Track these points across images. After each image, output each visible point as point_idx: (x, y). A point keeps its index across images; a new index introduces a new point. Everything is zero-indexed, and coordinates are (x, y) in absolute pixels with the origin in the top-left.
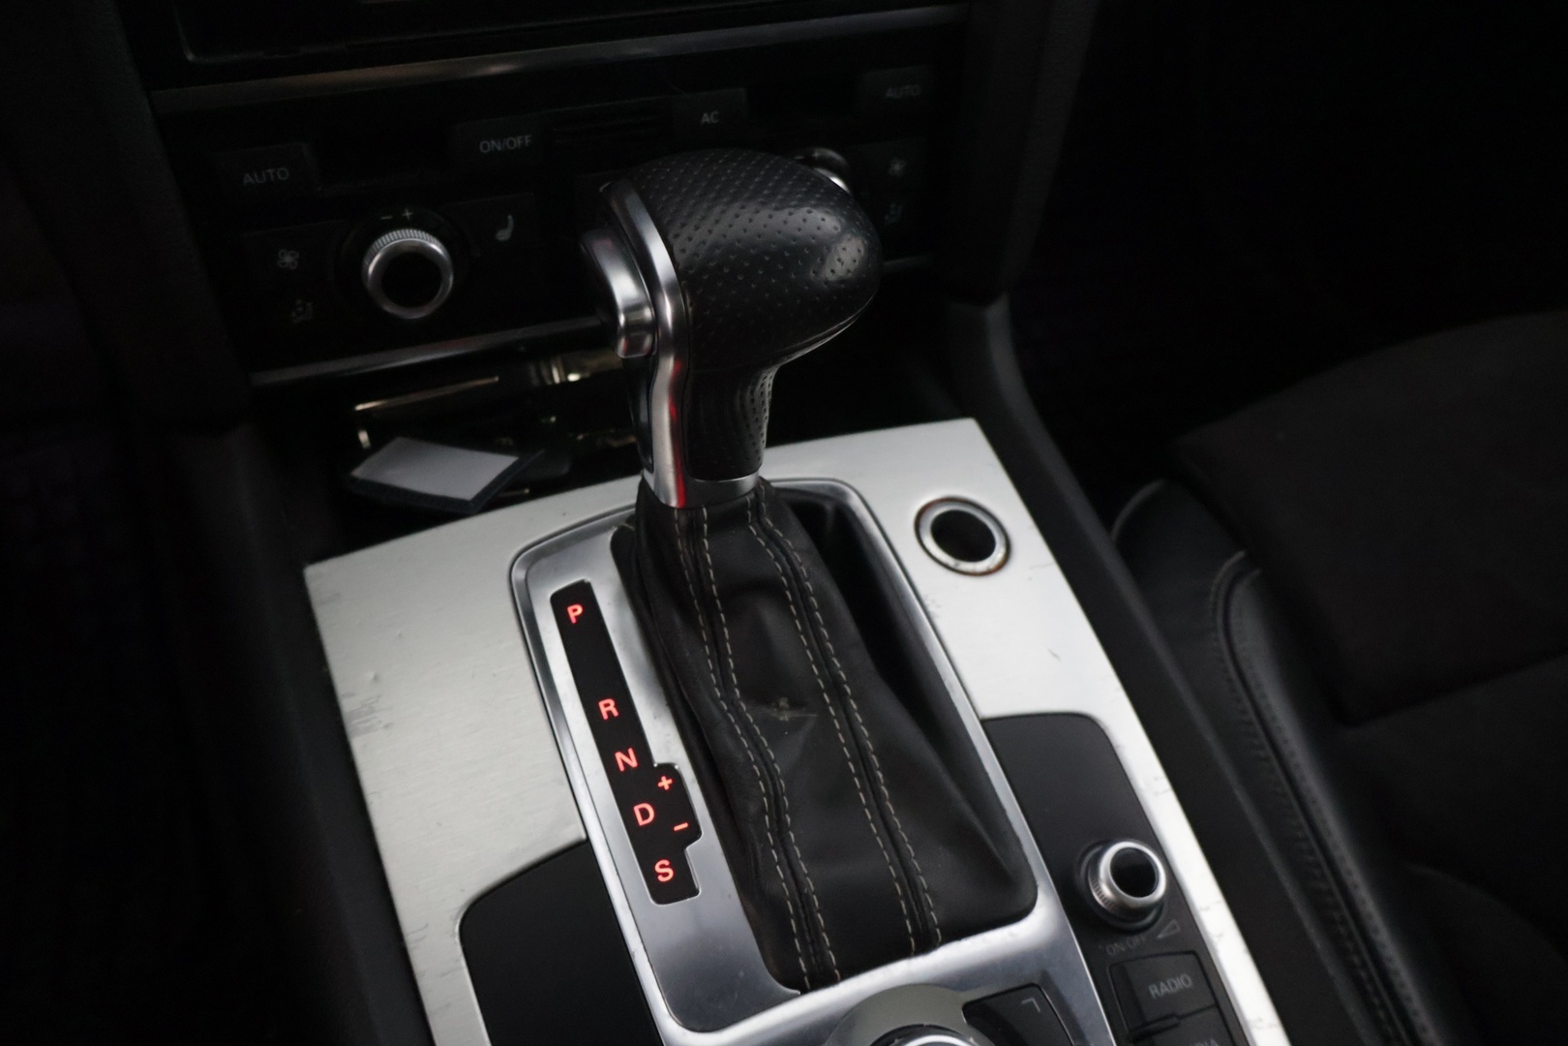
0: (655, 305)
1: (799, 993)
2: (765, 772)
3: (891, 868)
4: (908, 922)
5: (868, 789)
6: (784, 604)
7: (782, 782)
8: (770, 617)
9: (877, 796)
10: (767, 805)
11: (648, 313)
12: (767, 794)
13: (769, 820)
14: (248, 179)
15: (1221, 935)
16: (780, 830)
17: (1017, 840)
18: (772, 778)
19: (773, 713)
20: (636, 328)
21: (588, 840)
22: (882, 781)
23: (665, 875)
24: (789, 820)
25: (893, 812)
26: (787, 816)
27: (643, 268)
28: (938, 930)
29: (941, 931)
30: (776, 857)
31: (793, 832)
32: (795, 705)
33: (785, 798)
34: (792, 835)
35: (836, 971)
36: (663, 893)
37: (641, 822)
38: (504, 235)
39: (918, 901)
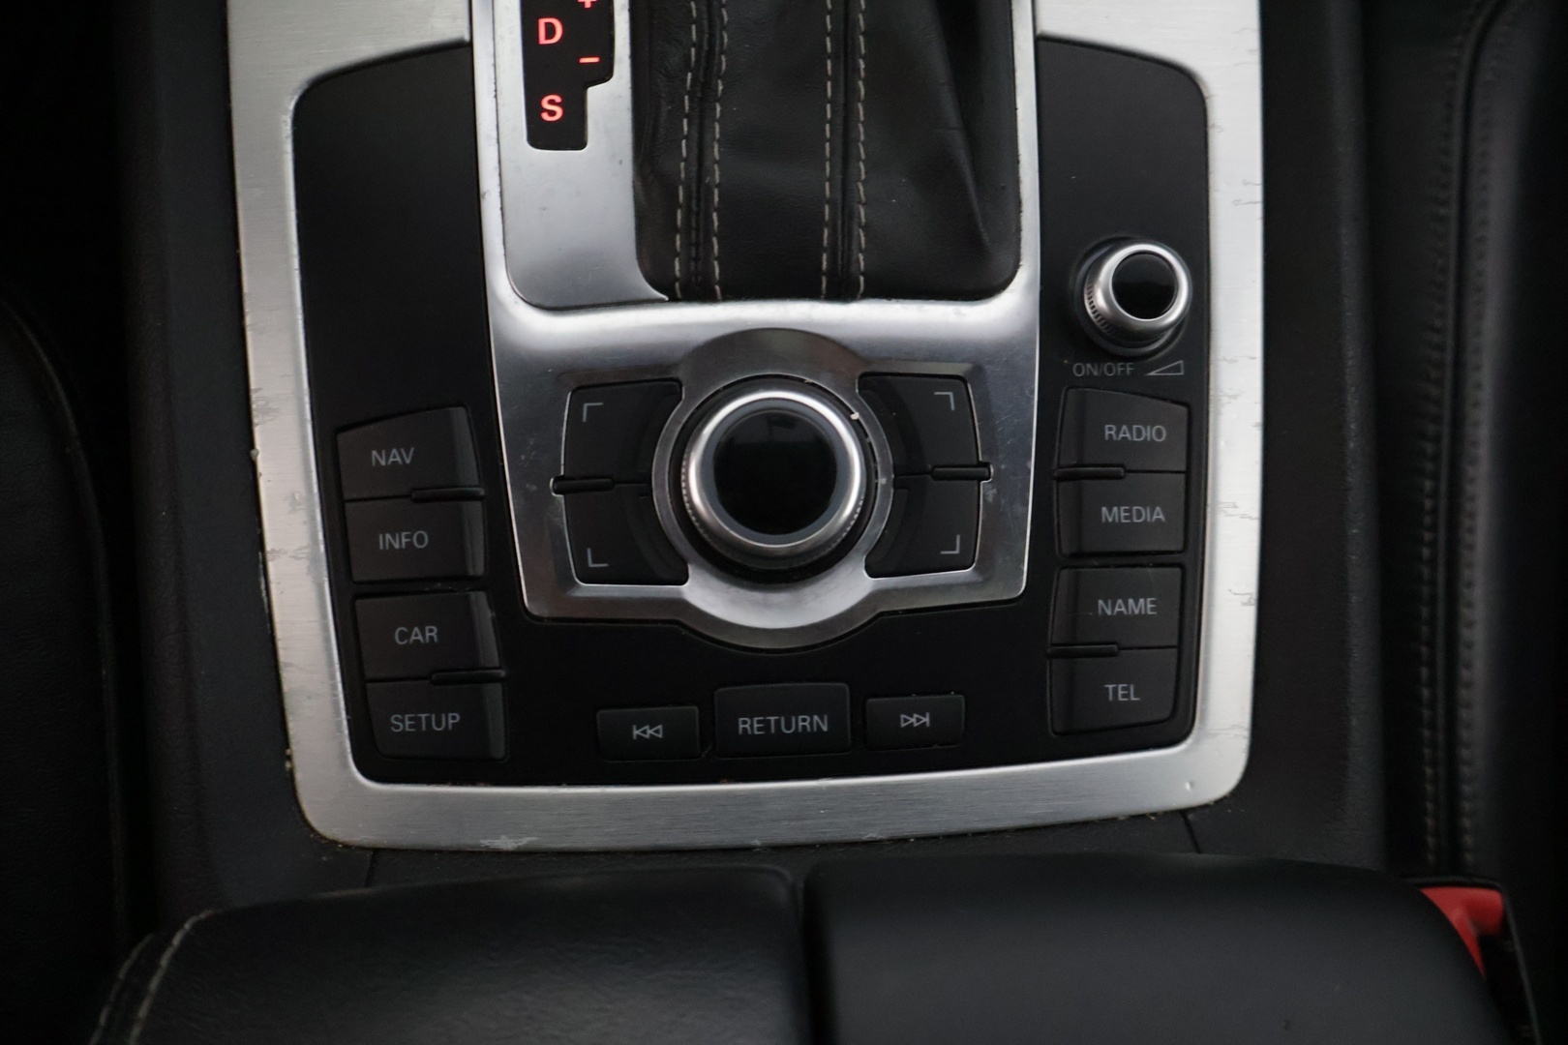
1: (667, 299)
2: (705, 16)
3: (827, 185)
4: (825, 256)
5: (842, 78)
7: (725, 36)
9: (850, 91)
10: (693, 59)
12: (699, 46)
13: (692, 80)
15: (1235, 397)
16: (704, 97)
17: (1019, 203)
18: (711, 26)
21: (470, 45)
22: (863, 74)
23: (552, 113)
24: (721, 88)
25: (862, 118)
26: (720, 82)
28: (862, 279)
29: (865, 281)
30: (686, 129)
31: (721, 106)
33: (723, 58)
34: (718, 109)
35: (717, 288)
36: (542, 135)
37: (543, 41)
39: (848, 235)
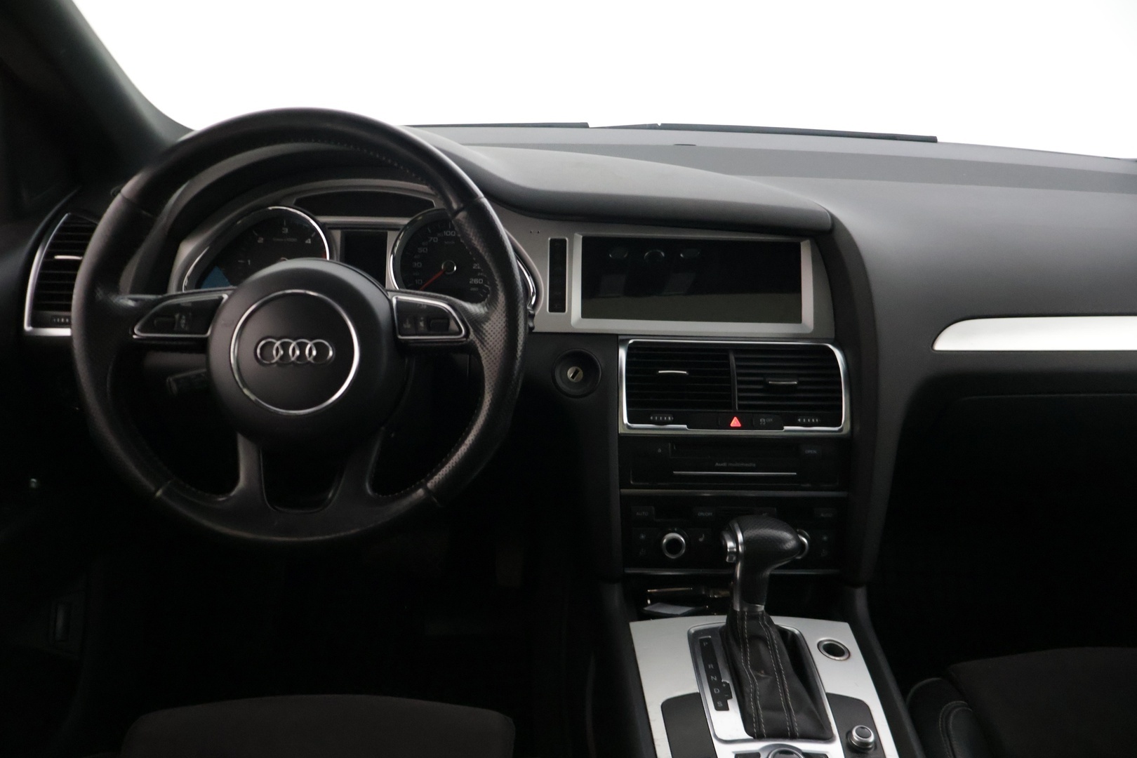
0: (737, 548)
1: (753, 738)
3: (787, 718)
5: (784, 697)
6: (767, 645)
7: (758, 688)
8: (762, 647)
10: (752, 691)
11: (735, 550)
13: (752, 695)
14: (638, 514)
19: (759, 674)
20: (732, 553)
21: (699, 694)
22: (789, 697)
23: (720, 704)
26: (758, 696)
27: (736, 540)
30: (752, 704)
31: (759, 701)
32: (766, 673)
33: (758, 692)
37: (716, 692)
38: (701, 540)
39: (793, 724)
